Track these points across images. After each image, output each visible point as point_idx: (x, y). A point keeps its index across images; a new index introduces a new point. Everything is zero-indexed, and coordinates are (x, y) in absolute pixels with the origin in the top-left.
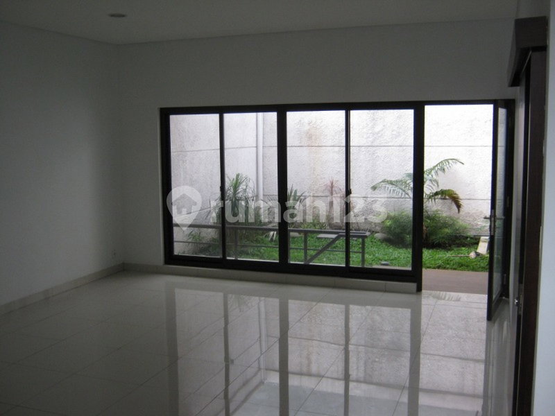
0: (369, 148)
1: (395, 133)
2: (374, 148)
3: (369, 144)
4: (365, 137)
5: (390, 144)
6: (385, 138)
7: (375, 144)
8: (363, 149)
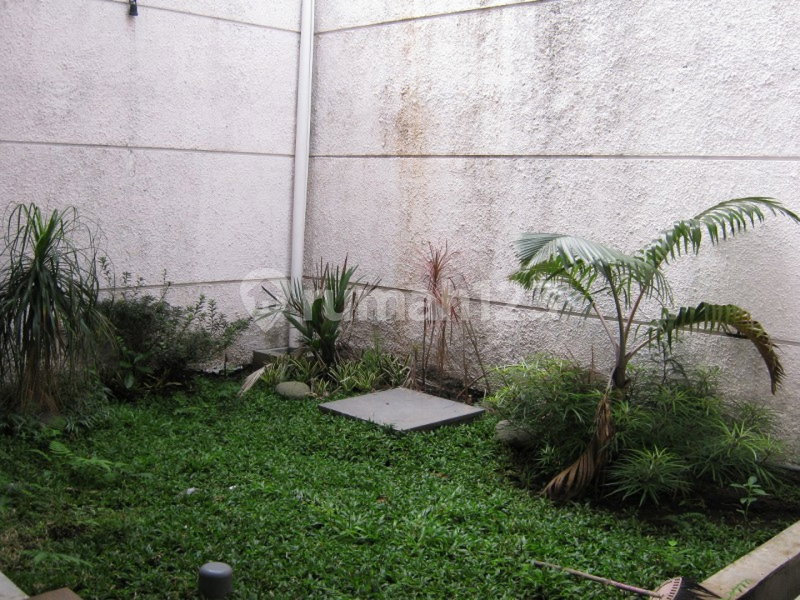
0: (538, 163)
1: (604, 115)
2: (549, 163)
3: (537, 150)
4: (528, 127)
5: (589, 151)
6: (579, 129)
7: (553, 150)
8: (521, 164)
